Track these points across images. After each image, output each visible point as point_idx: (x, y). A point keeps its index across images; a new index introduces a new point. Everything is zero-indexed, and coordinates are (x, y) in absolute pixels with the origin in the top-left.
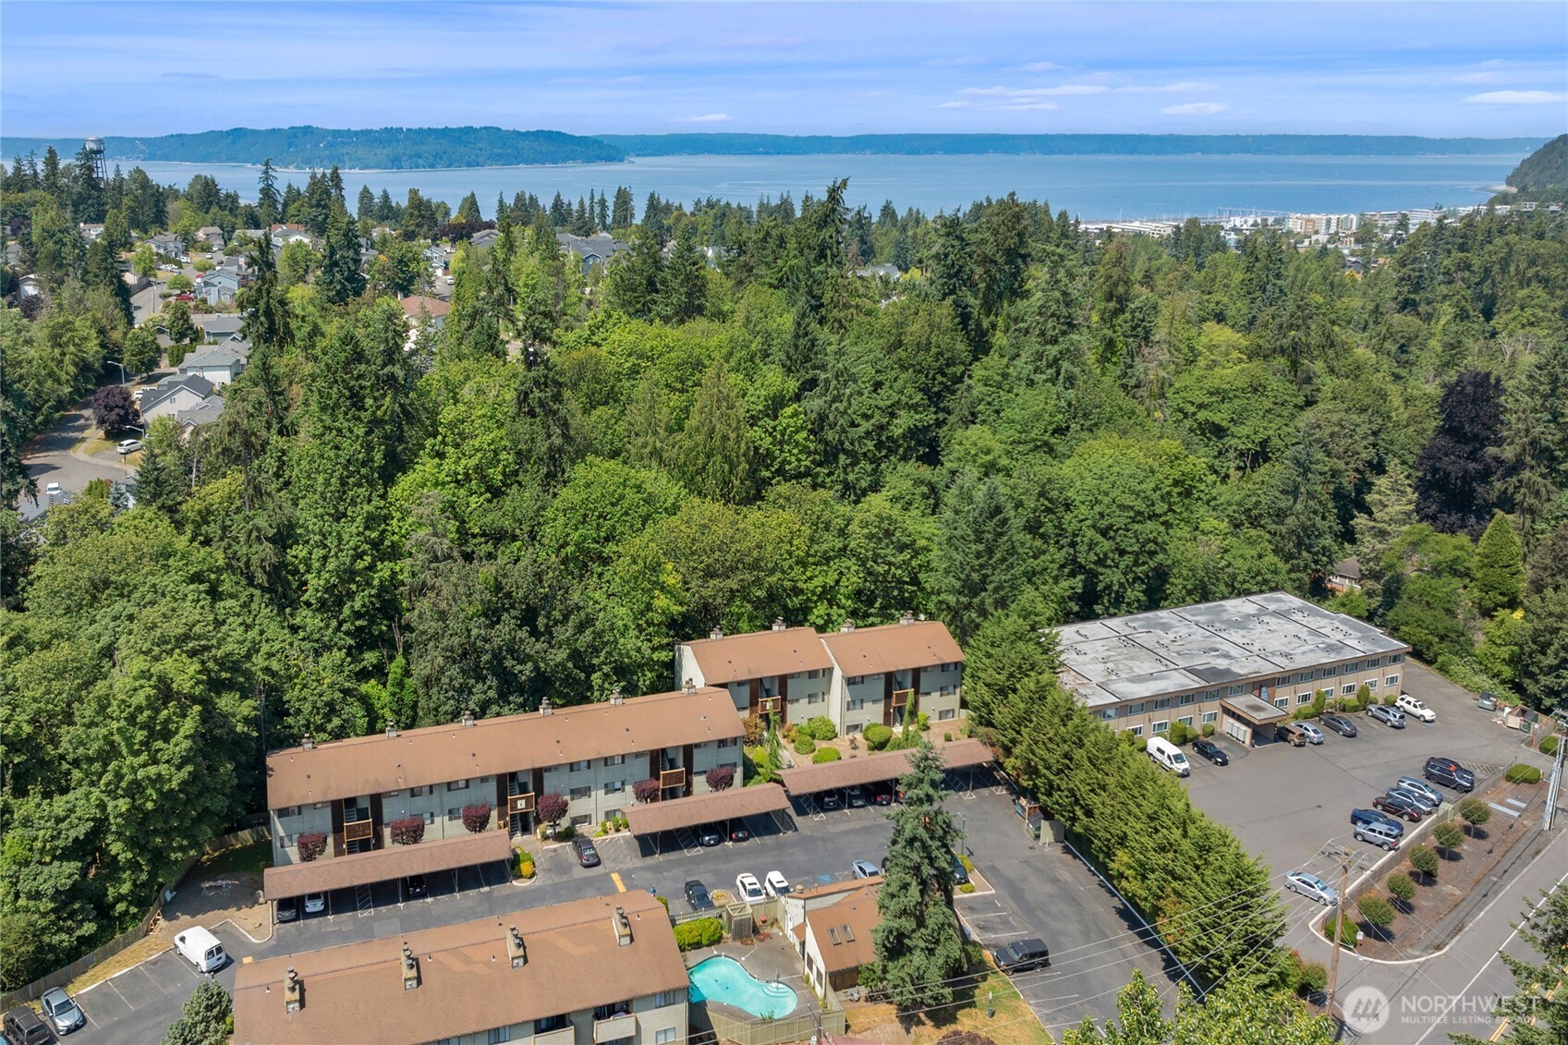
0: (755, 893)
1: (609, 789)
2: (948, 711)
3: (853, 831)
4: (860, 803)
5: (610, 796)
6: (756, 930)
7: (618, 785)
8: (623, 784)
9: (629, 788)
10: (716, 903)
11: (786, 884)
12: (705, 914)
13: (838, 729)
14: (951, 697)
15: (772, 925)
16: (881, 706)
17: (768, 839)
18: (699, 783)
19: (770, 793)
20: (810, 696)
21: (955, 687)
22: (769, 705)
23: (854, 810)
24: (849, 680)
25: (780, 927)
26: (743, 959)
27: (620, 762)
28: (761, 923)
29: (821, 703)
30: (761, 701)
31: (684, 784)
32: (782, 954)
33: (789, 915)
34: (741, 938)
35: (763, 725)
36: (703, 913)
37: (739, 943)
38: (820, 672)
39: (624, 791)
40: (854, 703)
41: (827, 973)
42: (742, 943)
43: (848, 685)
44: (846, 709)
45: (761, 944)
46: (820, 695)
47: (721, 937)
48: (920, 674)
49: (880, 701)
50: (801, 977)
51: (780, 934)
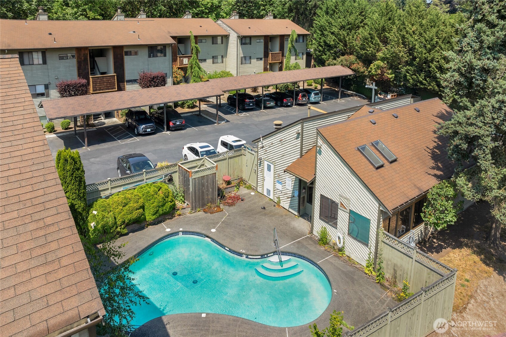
3: (275, 119)
7: (40, 89)
8: (47, 87)
9: (54, 93)
11: (244, 142)
12: (146, 178)
14: (301, 60)
15: (239, 185)
16: (262, 63)
19: (203, 86)
20: (213, 57)
21: (303, 54)
22: (185, 61)
23: (268, 110)
24: (242, 39)
25: (250, 187)
26: (213, 230)
27: (41, 62)
28: (225, 185)
29: (221, 64)
30: (179, 57)
31: (116, 90)
32: (265, 215)
33: (266, 163)
34: (203, 205)
35: (182, 73)
36: (144, 177)
37: (201, 213)
38: (219, 40)
39: (48, 96)
40: (245, 59)
41: (381, 212)
42: (205, 212)
43: (242, 44)
44: (240, 63)
45: (232, 208)
46: (220, 57)
47: (174, 208)
48: (284, 42)
49: (261, 59)
50: (311, 238)
51: (253, 193)
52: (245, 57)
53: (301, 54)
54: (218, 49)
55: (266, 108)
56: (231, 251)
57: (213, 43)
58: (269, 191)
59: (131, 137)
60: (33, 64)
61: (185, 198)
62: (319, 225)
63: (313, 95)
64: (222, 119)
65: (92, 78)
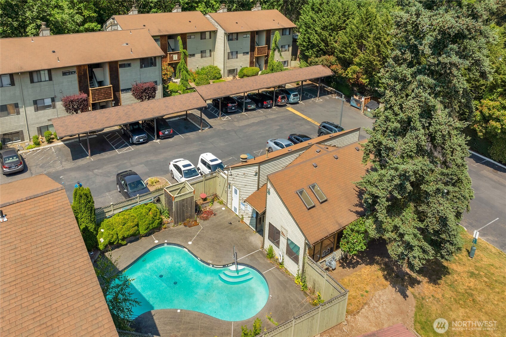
0: (190, 173)
1: (38, 105)
2: (285, 62)
3: (253, 124)
4: (253, 107)
5: (41, 112)
6: (198, 210)
7: (48, 102)
8: (53, 100)
9: (59, 105)
10: (152, 189)
11: (219, 161)
12: (139, 201)
13: (222, 72)
14: (287, 52)
15: (213, 201)
16: (248, 56)
17: (191, 135)
18: (126, 98)
19: (189, 97)
20: (202, 52)
21: (289, 46)
22: (175, 57)
23: (249, 112)
24: (229, 36)
25: (221, 203)
26: (190, 243)
27: (47, 79)
28: (202, 201)
29: (209, 58)
30: (169, 54)
31: (113, 99)
32: (231, 229)
33: (234, 188)
34: (184, 220)
35: (172, 69)
36: (138, 200)
37: (182, 226)
38: (208, 35)
39: (54, 107)
40: (232, 54)
41: (306, 244)
42: (185, 226)
43: (229, 40)
44: (227, 58)
45: (206, 222)
46: (208, 51)
47: (161, 223)
48: (270, 36)
49: (247, 53)
50: (261, 252)
51: (223, 209)
52: (232, 52)
53: (287, 46)
54: (205, 44)
55: (247, 110)
56: (201, 260)
57: (201, 39)
58: (235, 209)
59: (127, 146)
60: (41, 82)
61: (170, 214)
62: (268, 244)
63: (292, 96)
64: (206, 125)
65: (91, 90)
